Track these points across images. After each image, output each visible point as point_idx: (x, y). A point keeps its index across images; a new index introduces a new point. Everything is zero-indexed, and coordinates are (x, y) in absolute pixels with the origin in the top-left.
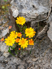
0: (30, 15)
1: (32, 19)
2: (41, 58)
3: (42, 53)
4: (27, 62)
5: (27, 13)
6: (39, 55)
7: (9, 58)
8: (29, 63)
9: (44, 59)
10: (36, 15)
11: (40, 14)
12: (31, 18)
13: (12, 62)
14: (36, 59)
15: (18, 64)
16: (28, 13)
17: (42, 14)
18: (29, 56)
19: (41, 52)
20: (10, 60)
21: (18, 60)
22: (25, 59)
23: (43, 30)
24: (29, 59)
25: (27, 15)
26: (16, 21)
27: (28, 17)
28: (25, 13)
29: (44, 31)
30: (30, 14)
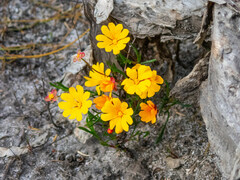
0: (153, 13)
1: (163, 28)
2: (194, 159)
3: (200, 144)
4: (150, 166)
5: (143, 8)
6: (190, 150)
7: (91, 147)
8: (155, 171)
9: (200, 167)
10: (173, 16)
11: (189, 15)
12: (156, 26)
13: (97, 163)
14: (178, 160)
15: (115, 170)
16: (148, 8)
17: (196, 14)
18: (161, 146)
19: (199, 140)
20: (96, 152)
21: (121, 156)
22: (145, 155)
23: (191, 74)
24: (156, 156)
25: (143, 15)
26: (98, 38)
27: (148, 21)
28: (138, 8)
29: (196, 77)
30: (154, 10)
